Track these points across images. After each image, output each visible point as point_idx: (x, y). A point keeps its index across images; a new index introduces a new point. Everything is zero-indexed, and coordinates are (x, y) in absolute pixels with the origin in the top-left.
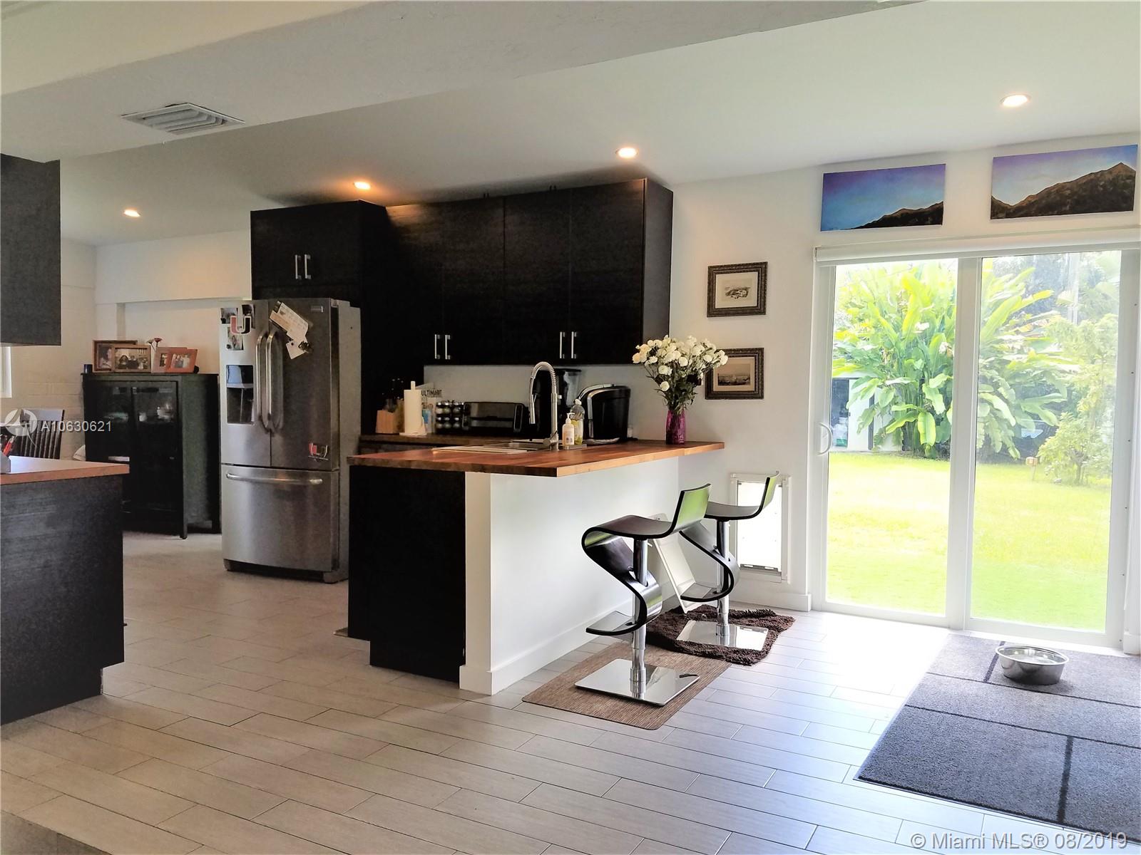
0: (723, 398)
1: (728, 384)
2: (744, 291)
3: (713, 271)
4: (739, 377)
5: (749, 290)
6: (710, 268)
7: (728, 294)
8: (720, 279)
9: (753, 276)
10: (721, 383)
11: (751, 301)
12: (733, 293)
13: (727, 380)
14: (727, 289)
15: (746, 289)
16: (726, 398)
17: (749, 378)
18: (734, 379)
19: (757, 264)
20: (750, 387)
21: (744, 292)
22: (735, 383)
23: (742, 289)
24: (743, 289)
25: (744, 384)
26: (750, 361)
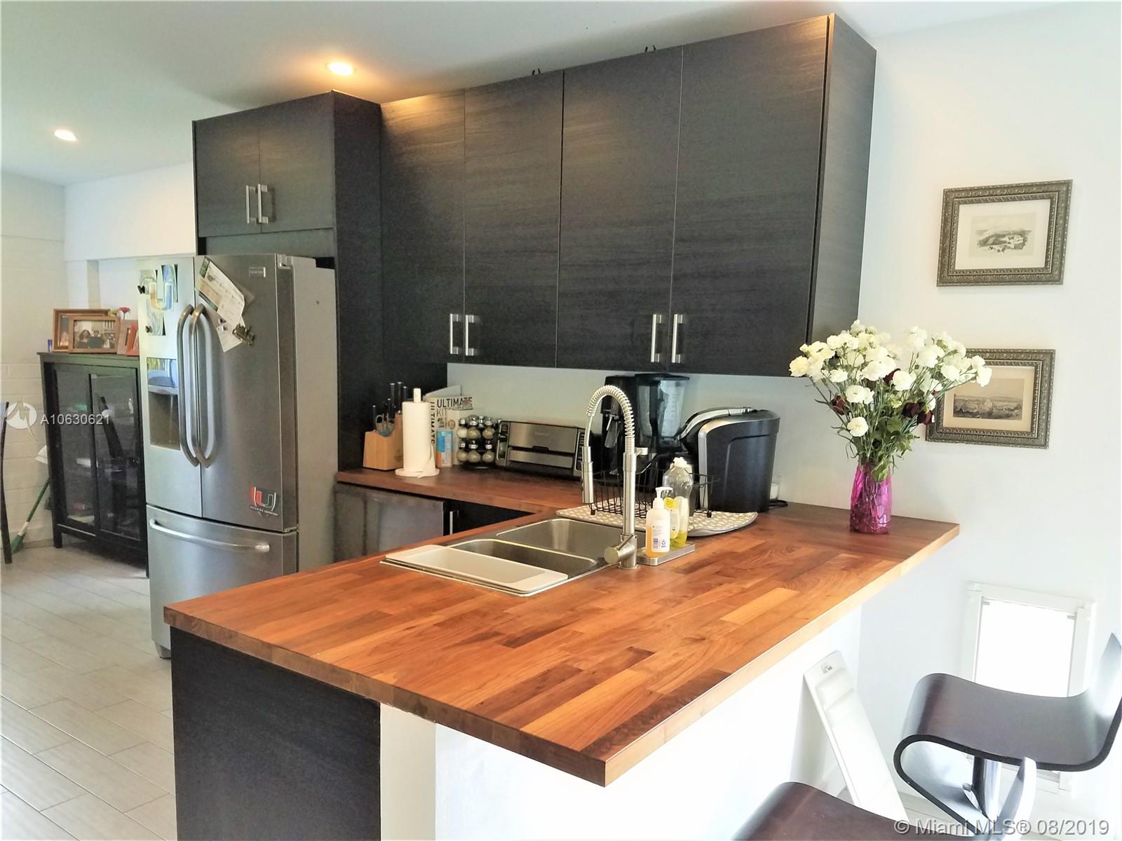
0: (961, 441)
1: (974, 415)
2: (1016, 238)
3: (953, 201)
4: (999, 404)
5: (1029, 237)
6: (947, 193)
7: (984, 243)
8: (968, 214)
9: (1040, 209)
10: (959, 412)
11: (1034, 257)
12: (995, 241)
13: (973, 407)
14: (981, 232)
15: (1022, 234)
16: (968, 441)
17: (1019, 407)
18: (988, 406)
19: (1050, 184)
20: (1021, 424)
21: (1018, 240)
22: (990, 415)
23: (1012, 235)
24: (1015, 233)
25: (1008, 416)
26: (1024, 374)
